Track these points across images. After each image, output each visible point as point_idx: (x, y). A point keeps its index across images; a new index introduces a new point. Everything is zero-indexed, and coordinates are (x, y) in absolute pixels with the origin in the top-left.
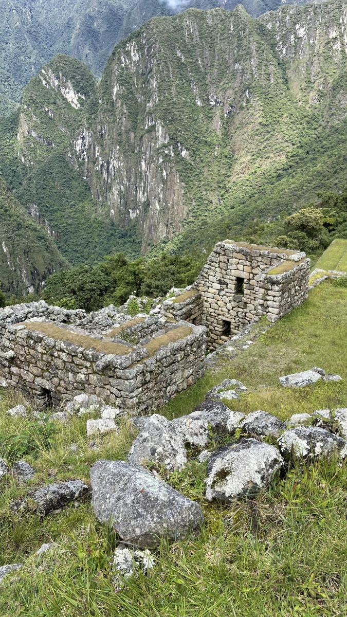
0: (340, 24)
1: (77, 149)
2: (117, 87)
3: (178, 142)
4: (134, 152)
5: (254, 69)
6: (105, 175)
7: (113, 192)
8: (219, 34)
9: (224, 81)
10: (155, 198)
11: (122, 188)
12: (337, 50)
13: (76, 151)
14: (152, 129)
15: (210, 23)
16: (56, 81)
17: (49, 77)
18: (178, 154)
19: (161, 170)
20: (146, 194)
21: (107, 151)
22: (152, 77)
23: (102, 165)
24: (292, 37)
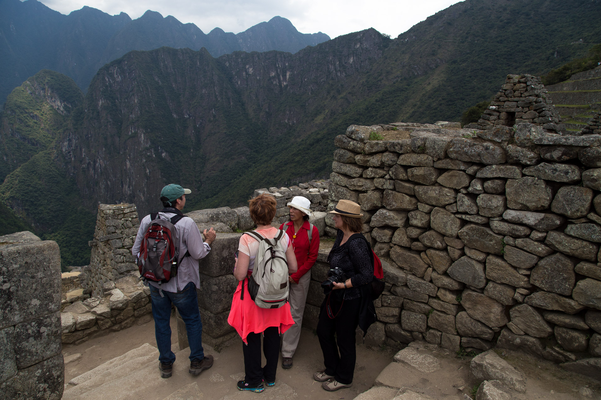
0: (276, 67)
1: (64, 150)
2: (102, 101)
3: (158, 146)
4: (119, 153)
5: (217, 94)
6: (92, 172)
7: (100, 187)
8: (188, 67)
9: (195, 101)
10: (139, 191)
11: (109, 183)
12: (276, 85)
13: (62, 151)
14: (135, 136)
15: (181, 58)
16: (42, 91)
17: (35, 88)
18: (159, 155)
19: (145, 168)
20: (131, 188)
21: (93, 151)
22: (133, 95)
23: (89, 163)
24: (244, 73)
